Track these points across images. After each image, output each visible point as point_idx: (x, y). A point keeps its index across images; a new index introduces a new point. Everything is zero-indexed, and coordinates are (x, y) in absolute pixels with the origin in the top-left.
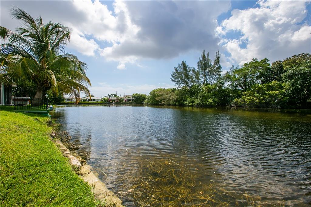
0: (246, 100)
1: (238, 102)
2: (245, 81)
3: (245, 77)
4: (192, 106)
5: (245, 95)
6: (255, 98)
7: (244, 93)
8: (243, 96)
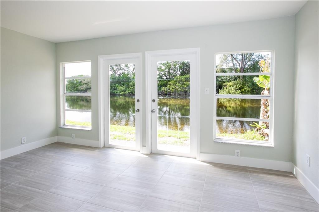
0: (171, 89)
1: (165, 90)
2: (169, 72)
3: (169, 69)
4: (124, 95)
5: (170, 85)
6: (177, 88)
7: (169, 83)
8: (168, 86)
